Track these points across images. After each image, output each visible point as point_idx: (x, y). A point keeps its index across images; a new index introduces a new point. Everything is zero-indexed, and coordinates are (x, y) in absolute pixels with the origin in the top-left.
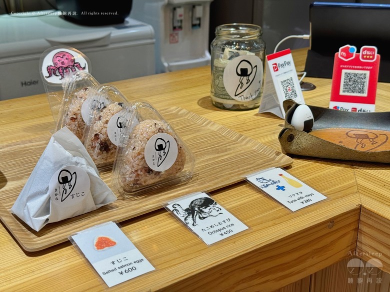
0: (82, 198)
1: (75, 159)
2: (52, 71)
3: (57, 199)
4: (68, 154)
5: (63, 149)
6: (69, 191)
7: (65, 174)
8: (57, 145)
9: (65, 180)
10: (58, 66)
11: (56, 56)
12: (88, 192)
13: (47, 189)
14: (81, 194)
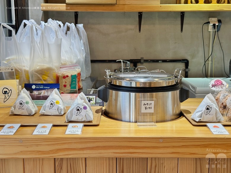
0: (212, 116)
1: (212, 104)
2: (213, 86)
3: (204, 114)
4: (210, 101)
5: (209, 100)
6: (208, 112)
7: (208, 107)
8: (207, 98)
9: (208, 109)
10: (216, 84)
11: (216, 81)
12: (214, 114)
13: (202, 110)
14: (212, 114)
